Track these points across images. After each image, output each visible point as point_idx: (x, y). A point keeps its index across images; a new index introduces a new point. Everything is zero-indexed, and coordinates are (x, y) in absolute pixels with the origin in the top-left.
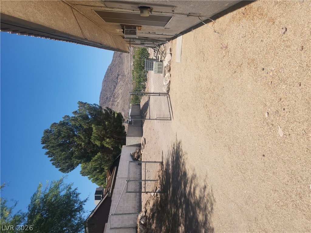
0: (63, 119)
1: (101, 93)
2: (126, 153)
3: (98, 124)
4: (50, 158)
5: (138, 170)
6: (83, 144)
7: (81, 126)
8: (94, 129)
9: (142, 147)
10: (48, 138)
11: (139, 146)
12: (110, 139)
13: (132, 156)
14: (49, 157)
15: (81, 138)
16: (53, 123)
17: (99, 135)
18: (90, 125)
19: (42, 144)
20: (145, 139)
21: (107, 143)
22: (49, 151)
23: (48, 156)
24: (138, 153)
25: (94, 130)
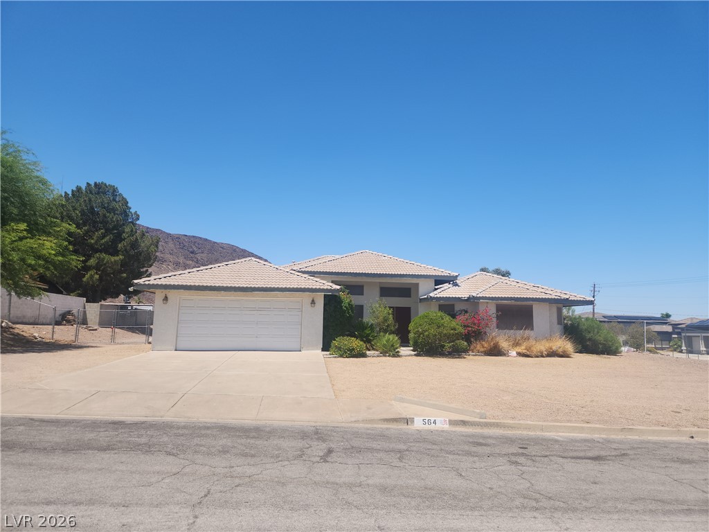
0: (133, 212)
1: (206, 240)
2: (74, 303)
3: (123, 264)
4: (70, 193)
5: (48, 321)
6: (92, 241)
7: (122, 240)
8: (117, 258)
9: (85, 326)
10: (104, 193)
11: (84, 322)
12: (98, 280)
13: (69, 313)
14: (73, 191)
15: (102, 239)
16: (128, 200)
17: (105, 264)
18: (122, 252)
19: (95, 183)
20: (96, 330)
21: (92, 276)
22: (82, 193)
23: (75, 189)
24: (74, 321)
25: (113, 259)
